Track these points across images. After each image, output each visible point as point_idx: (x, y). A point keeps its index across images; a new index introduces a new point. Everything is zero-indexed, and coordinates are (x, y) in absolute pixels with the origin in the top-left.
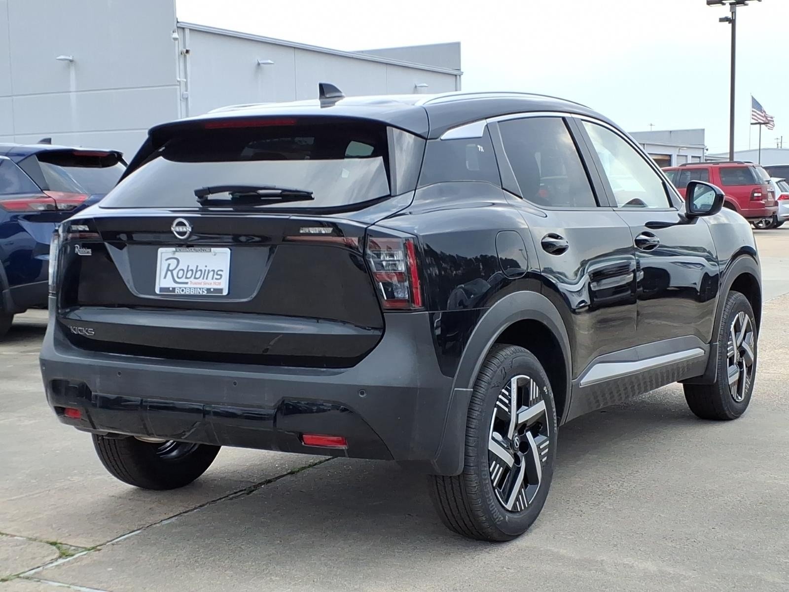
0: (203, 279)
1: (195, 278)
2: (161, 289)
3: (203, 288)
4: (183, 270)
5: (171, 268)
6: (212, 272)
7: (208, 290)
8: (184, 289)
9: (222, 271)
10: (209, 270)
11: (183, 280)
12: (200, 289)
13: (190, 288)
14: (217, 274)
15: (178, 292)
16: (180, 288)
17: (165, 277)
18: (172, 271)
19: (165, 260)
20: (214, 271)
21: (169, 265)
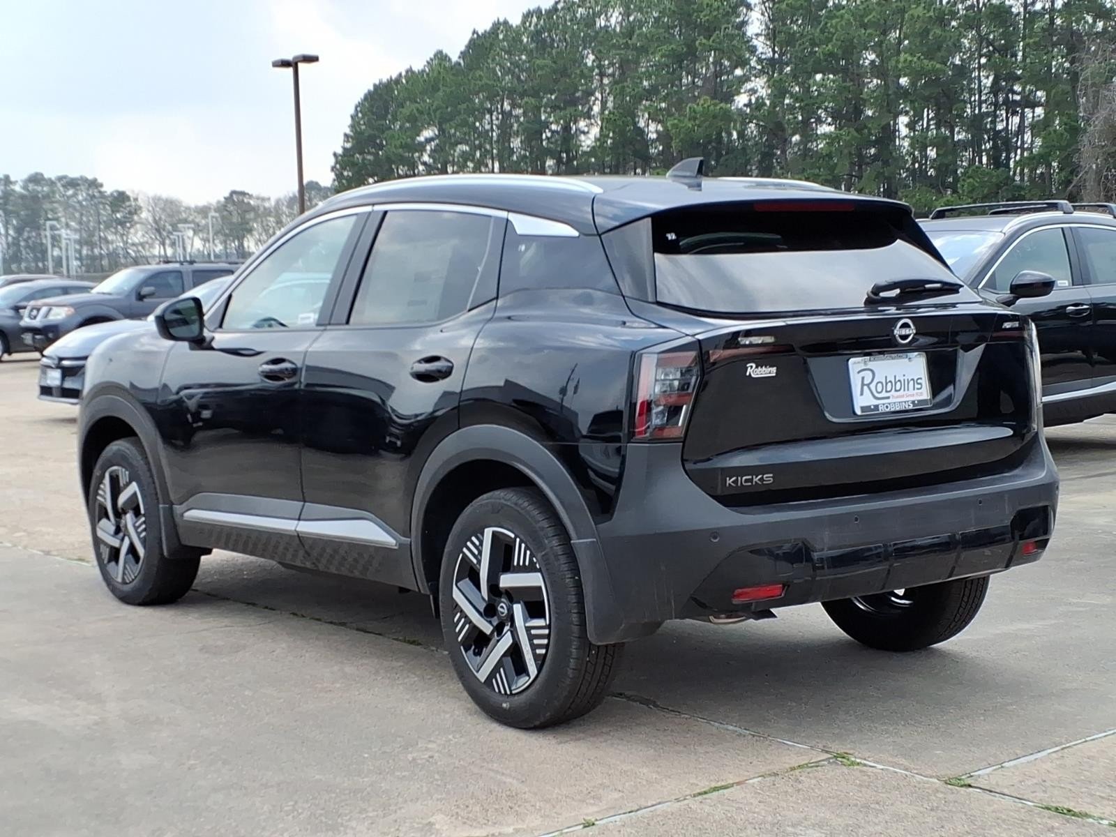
0: (904, 390)
1: (896, 391)
2: (863, 409)
3: (908, 402)
4: (882, 383)
5: (866, 382)
6: (912, 382)
7: (913, 402)
8: (889, 405)
9: (921, 379)
10: (908, 380)
11: (884, 394)
12: (905, 402)
13: (895, 403)
14: (918, 384)
15: (882, 410)
16: (883, 404)
17: (862, 394)
18: (868, 385)
19: (859, 372)
20: (913, 380)
21: (863, 378)
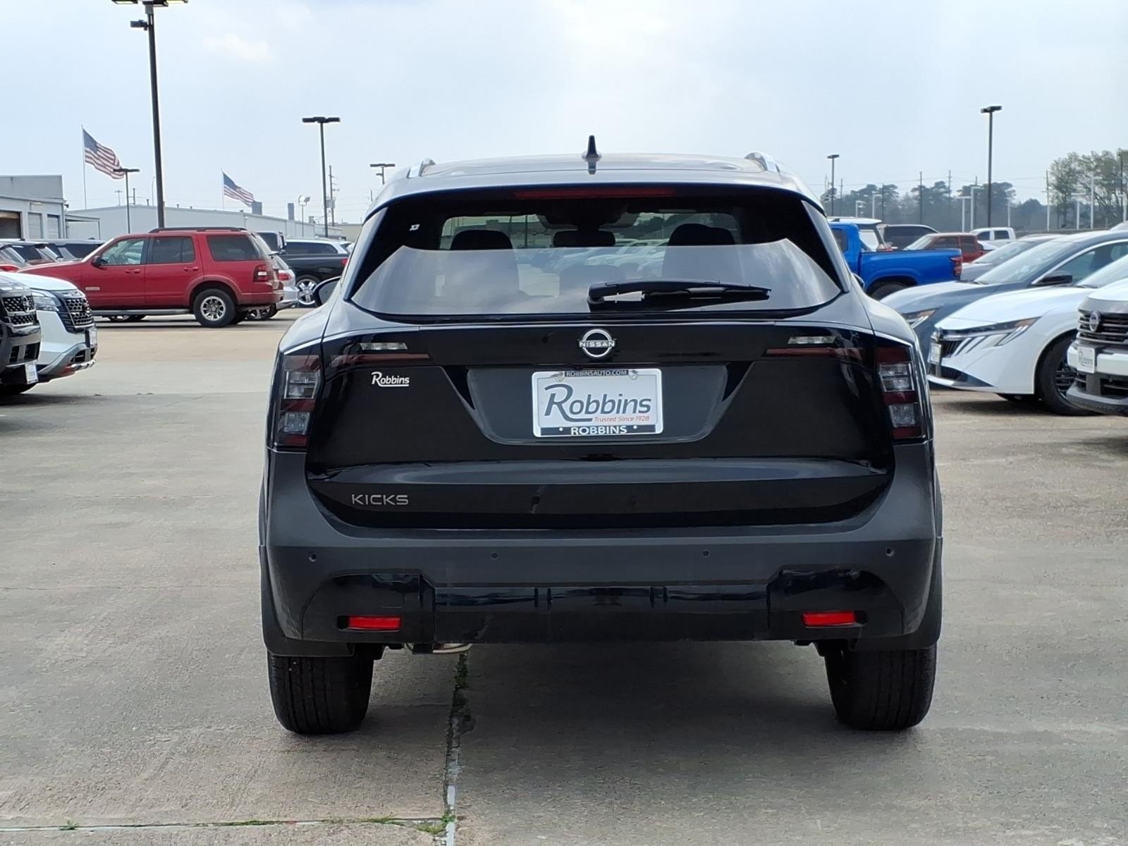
0: (618, 412)
1: (603, 412)
2: (544, 431)
3: (620, 426)
4: (581, 403)
5: (557, 400)
6: (633, 403)
7: (630, 428)
8: (587, 429)
9: (649, 400)
10: (626, 400)
11: (583, 415)
12: (615, 427)
13: (597, 427)
14: (641, 405)
15: (575, 433)
16: (579, 428)
17: (548, 413)
18: (559, 404)
19: (547, 389)
20: (635, 401)
21: (553, 396)
